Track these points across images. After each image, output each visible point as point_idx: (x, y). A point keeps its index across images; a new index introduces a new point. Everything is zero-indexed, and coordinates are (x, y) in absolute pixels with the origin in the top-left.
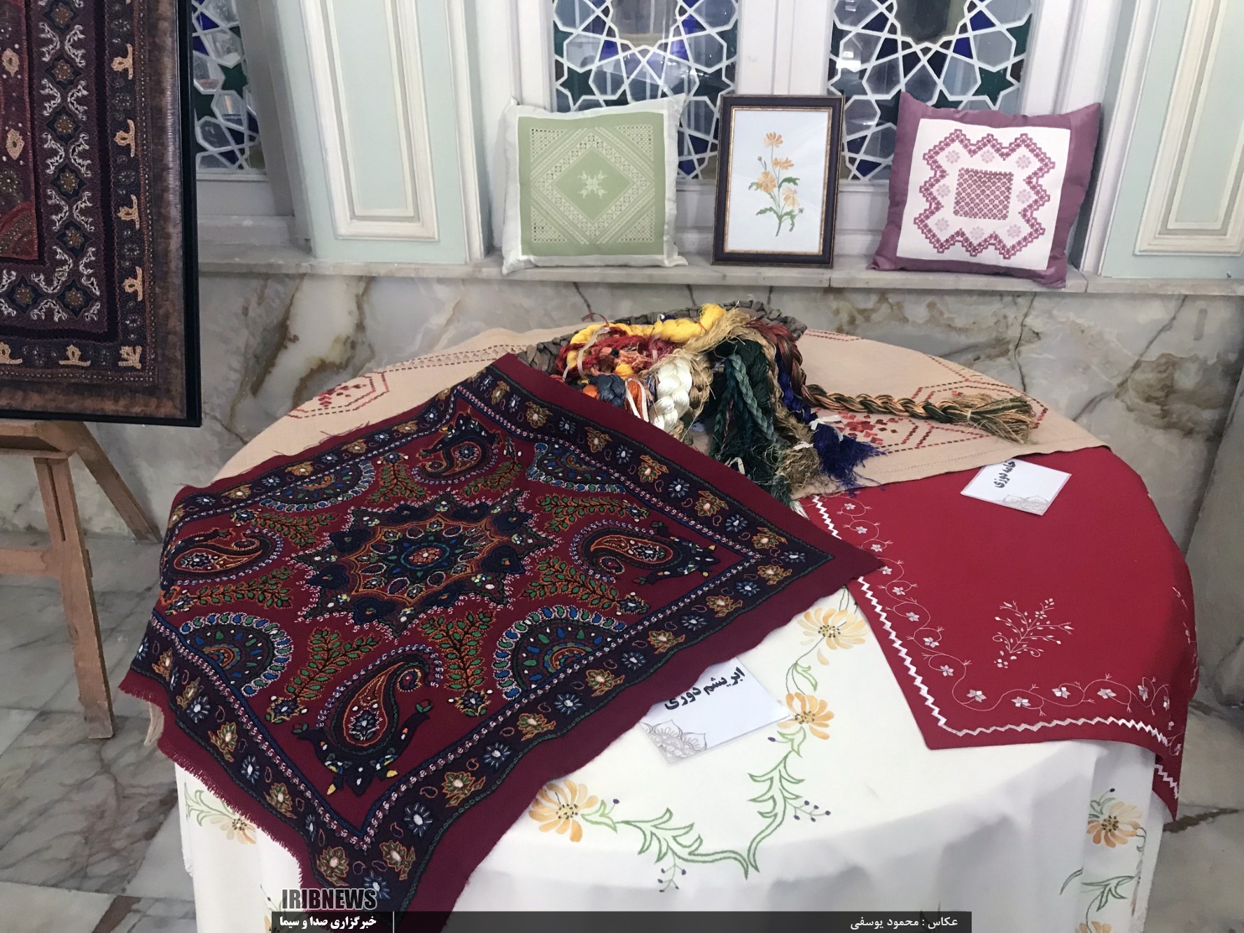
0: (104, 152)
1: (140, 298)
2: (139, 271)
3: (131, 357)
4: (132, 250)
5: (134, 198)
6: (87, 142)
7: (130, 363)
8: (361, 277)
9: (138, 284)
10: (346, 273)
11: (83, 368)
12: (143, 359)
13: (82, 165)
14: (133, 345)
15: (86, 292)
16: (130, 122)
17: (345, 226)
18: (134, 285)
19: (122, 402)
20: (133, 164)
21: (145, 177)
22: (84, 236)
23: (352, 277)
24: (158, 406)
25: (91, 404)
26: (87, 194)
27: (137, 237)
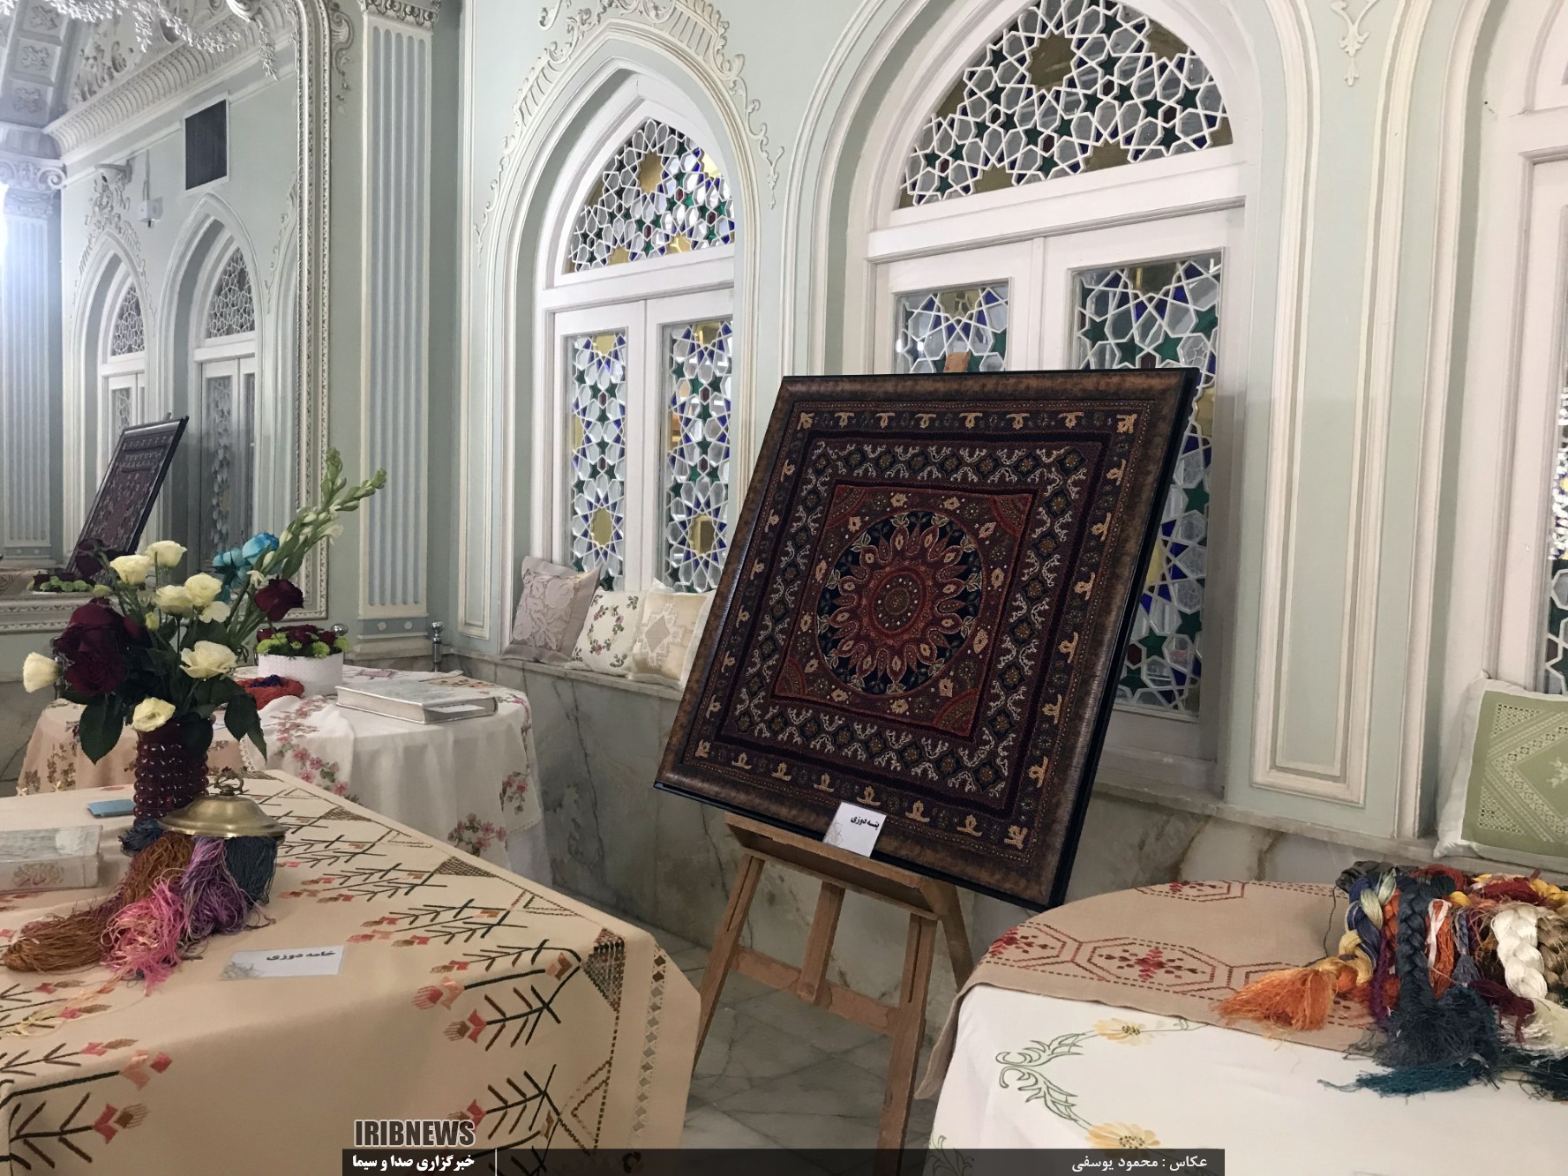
0: (1048, 654)
1: (1039, 785)
2: (1046, 760)
3: (1017, 836)
4: (1045, 741)
5: (1060, 697)
6: (1036, 647)
7: (1013, 842)
8: (1269, 831)
9: (1041, 771)
10: (1253, 823)
11: (974, 837)
12: (1025, 841)
13: (1027, 664)
14: (1021, 826)
15: (997, 772)
16: (1076, 635)
17: (1262, 774)
18: (1038, 773)
19: (997, 876)
20: (1068, 670)
21: (1074, 681)
22: (1010, 723)
23: (1260, 829)
24: (1026, 888)
25: (971, 871)
26: (1023, 688)
27: (1053, 731)
